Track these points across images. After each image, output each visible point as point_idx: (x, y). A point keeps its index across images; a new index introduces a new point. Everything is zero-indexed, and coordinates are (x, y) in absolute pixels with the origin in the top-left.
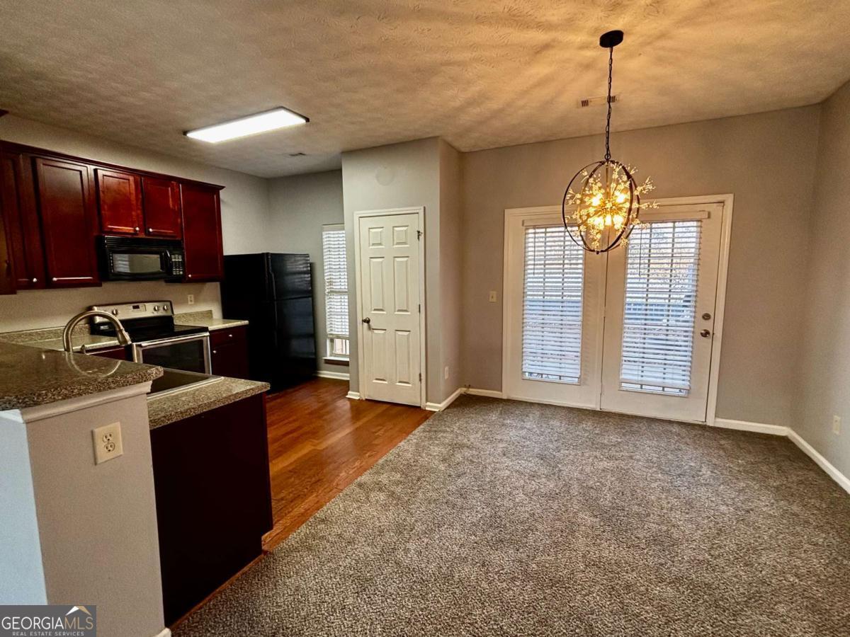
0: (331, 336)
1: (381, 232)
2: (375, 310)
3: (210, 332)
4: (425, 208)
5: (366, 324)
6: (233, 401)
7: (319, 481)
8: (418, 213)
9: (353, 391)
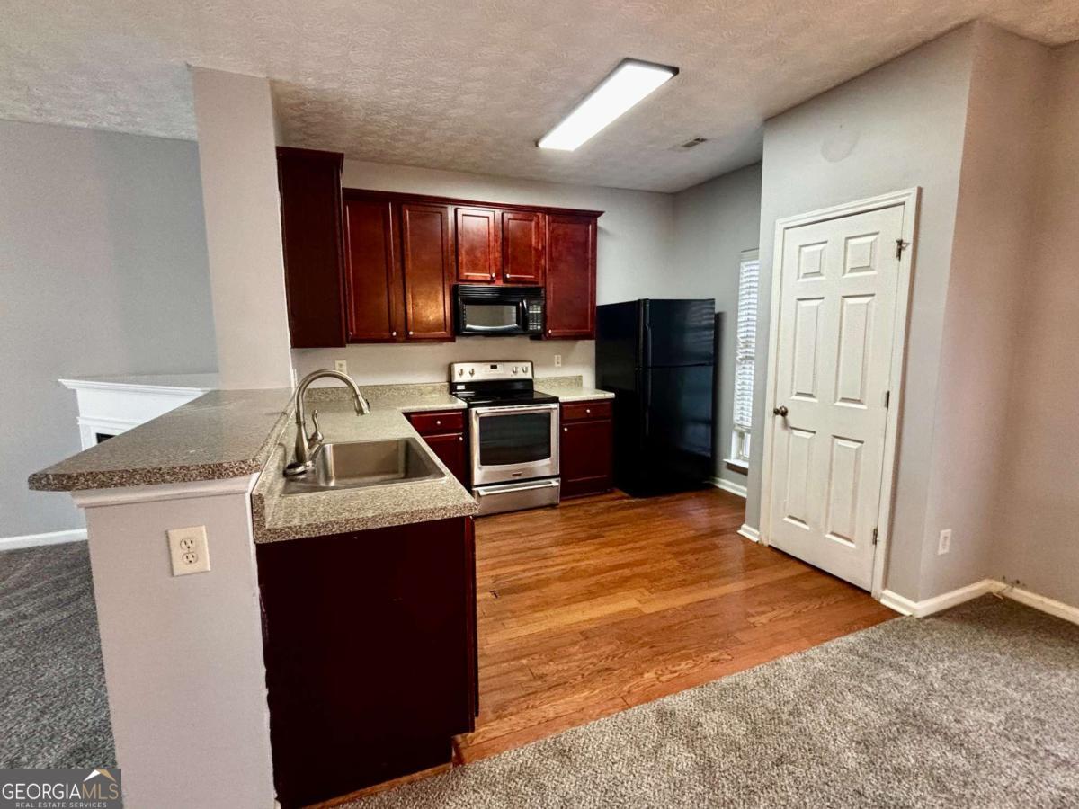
0: (740, 428)
1: (821, 251)
2: (798, 394)
3: (562, 404)
4: (920, 190)
5: (779, 418)
6: (407, 522)
7: (607, 669)
8: (903, 204)
9: (750, 526)
